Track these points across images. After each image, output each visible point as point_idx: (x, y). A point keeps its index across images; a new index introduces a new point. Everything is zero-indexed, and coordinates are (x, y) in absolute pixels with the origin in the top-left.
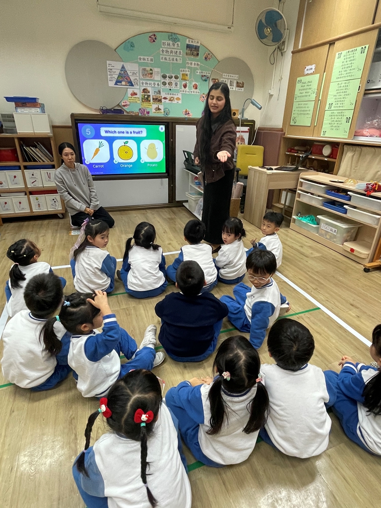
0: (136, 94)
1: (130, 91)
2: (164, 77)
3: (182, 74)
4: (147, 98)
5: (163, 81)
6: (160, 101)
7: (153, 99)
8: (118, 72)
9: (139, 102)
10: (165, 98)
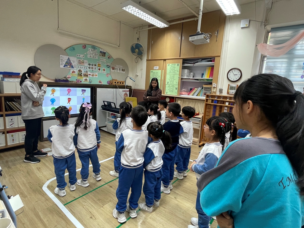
0: (75, 72)
1: (72, 71)
2: (89, 65)
3: (98, 64)
4: (81, 74)
5: (89, 66)
6: (87, 76)
7: (84, 75)
8: (66, 61)
9: (76, 76)
10: (90, 75)
